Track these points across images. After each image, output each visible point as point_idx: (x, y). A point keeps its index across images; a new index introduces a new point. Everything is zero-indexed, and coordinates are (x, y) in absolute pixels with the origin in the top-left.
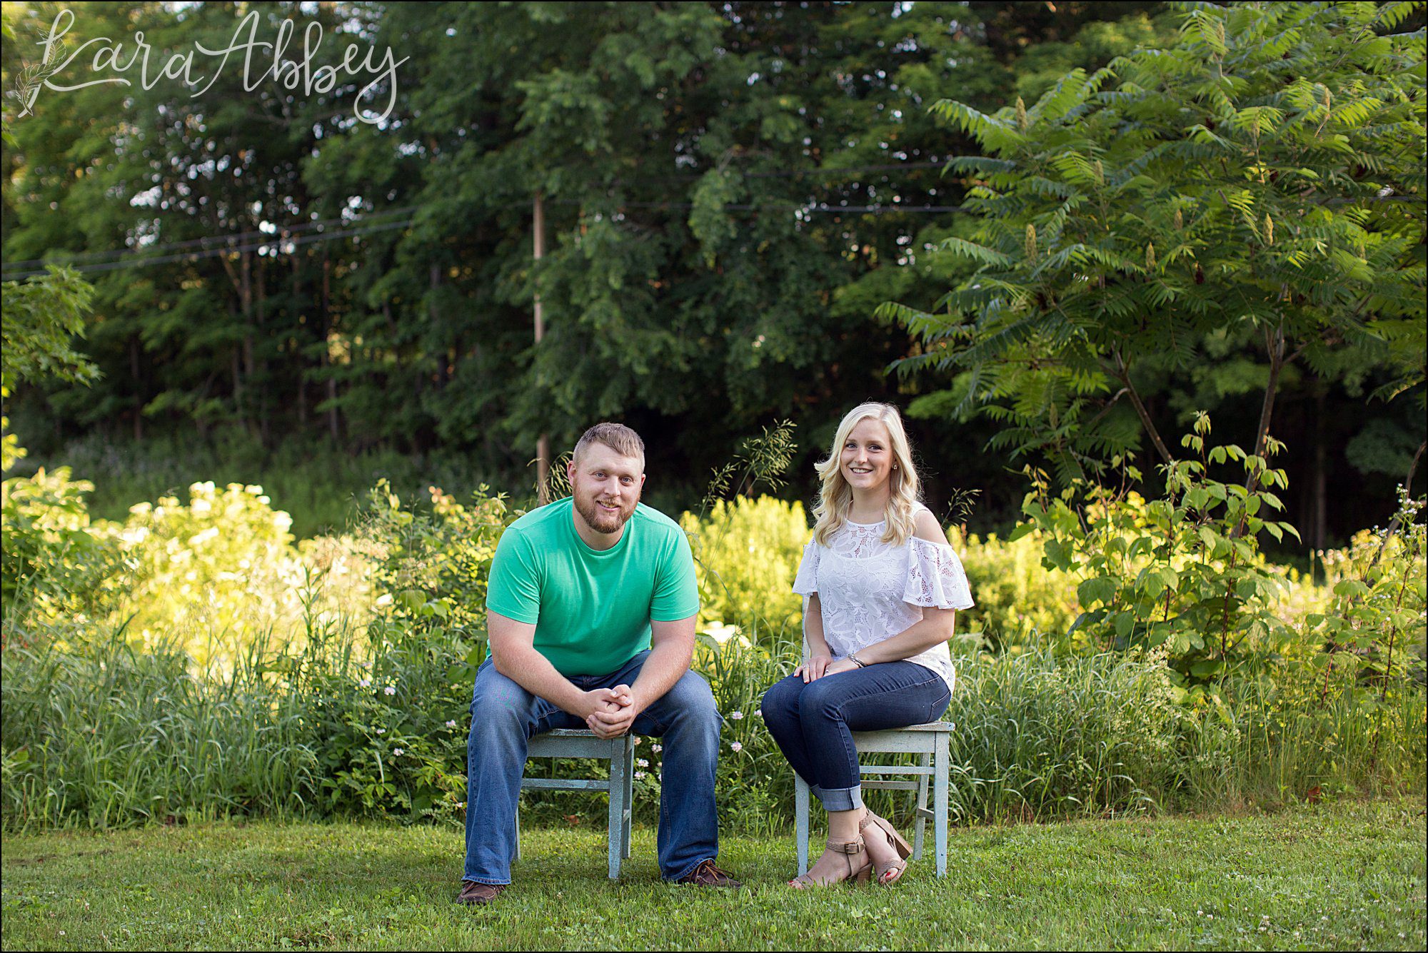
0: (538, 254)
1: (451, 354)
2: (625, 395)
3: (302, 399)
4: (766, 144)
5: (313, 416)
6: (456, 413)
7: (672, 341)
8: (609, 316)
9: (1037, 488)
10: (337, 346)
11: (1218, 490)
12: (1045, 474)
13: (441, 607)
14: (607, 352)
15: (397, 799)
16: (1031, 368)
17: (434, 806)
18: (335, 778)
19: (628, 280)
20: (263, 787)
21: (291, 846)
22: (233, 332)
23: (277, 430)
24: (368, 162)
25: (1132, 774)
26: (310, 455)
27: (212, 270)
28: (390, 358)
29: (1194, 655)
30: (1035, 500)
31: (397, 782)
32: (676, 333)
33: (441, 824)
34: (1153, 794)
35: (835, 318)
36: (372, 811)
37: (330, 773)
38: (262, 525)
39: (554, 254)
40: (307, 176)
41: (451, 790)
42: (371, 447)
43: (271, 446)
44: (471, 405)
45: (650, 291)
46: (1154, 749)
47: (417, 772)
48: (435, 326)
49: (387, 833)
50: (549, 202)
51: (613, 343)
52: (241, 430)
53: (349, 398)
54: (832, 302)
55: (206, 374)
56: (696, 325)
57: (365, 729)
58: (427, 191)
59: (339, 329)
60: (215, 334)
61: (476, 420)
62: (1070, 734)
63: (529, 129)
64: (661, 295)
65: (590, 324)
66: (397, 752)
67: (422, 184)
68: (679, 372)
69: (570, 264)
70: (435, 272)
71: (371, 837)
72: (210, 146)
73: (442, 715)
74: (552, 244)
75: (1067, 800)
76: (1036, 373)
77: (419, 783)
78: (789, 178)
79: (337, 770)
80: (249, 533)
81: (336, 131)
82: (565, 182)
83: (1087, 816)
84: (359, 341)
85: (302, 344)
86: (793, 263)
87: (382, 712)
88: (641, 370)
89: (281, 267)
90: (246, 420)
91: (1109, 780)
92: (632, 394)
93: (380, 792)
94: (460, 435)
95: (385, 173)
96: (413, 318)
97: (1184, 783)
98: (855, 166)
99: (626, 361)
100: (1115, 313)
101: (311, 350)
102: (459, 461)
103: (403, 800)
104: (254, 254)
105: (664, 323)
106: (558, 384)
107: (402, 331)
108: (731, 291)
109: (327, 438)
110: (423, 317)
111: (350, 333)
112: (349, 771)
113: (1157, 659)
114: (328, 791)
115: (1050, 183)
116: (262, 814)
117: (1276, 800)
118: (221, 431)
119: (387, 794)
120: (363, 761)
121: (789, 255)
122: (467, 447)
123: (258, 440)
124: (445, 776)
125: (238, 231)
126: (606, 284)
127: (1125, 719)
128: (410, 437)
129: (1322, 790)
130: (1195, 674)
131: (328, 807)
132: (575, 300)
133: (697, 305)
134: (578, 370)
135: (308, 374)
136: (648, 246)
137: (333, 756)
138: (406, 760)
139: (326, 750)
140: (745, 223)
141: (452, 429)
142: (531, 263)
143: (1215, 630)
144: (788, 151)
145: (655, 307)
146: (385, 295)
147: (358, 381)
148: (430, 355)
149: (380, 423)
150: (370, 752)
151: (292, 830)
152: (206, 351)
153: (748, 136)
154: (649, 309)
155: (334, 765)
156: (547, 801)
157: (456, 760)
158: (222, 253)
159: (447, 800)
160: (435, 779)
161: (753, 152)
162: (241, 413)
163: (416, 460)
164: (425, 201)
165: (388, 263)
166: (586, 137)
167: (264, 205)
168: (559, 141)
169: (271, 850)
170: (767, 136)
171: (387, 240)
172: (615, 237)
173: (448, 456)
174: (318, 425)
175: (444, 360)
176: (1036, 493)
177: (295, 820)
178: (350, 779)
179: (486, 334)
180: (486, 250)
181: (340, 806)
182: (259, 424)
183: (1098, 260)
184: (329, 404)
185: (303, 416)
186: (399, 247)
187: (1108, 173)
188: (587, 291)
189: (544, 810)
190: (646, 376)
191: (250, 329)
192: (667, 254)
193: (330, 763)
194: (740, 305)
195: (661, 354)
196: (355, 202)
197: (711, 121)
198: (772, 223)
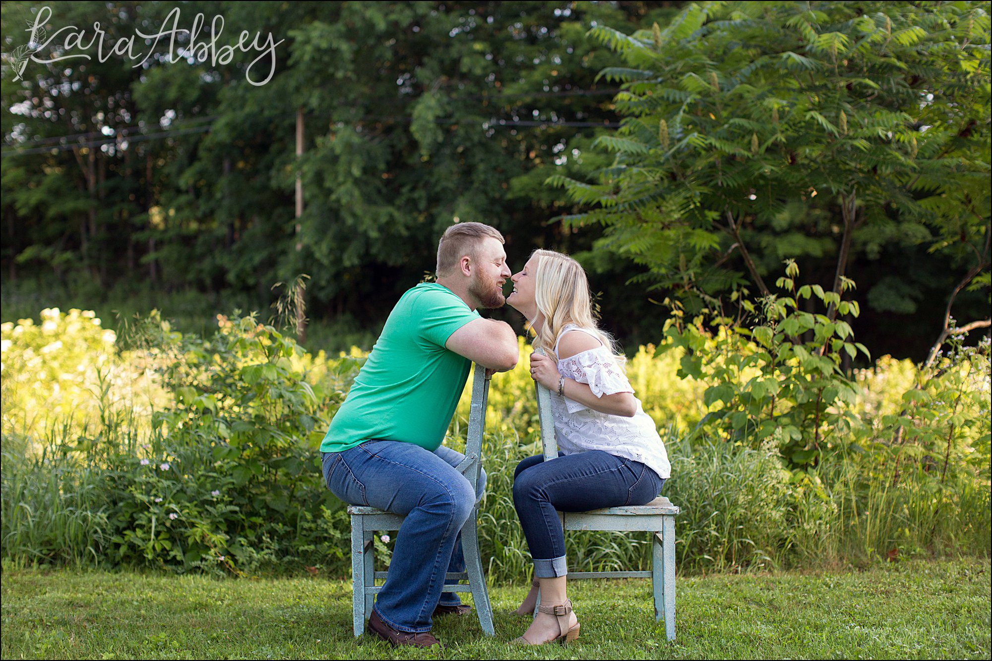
0: (299, 151)
1: (237, 224)
2: (362, 251)
3: (130, 253)
4: (464, 77)
5: (137, 265)
6: (240, 265)
7: (397, 214)
8: (352, 196)
9: (675, 316)
10: (156, 215)
11: (808, 319)
12: (681, 305)
13: (208, 401)
14: (350, 221)
15: (172, 553)
16: (663, 229)
17: (202, 559)
18: (123, 536)
19: (365, 171)
20: (65, 543)
21: (83, 591)
22: (81, 204)
23: (112, 275)
24: (181, 87)
25: (753, 537)
26: (135, 292)
27: (67, 160)
28: (194, 226)
29: (794, 445)
30: (673, 325)
31: (172, 540)
32: (399, 208)
33: (207, 573)
34: (770, 554)
35: (510, 200)
36: (152, 562)
37: (119, 532)
38: (94, 340)
39: (312, 152)
40: (137, 95)
41: (216, 546)
42: (180, 287)
43: (108, 285)
44: (251, 259)
45: (381, 180)
46: (770, 518)
47: (189, 531)
48: (226, 203)
49: (164, 580)
50: (309, 115)
51: (354, 215)
52: (86, 274)
53: (164, 252)
54: (509, 189)
55: (62, 234)
56: (412, 204)
57: (145, 499)
58: (222, 108)
59: (157, 204)
60: (69, 205)
61: (255, 270)
62: (704, 507)
63: (297, 63)
64: (388, 183)
65: (338, 201)
66: (172, 516)
67: (217, 103)
68: (400, 236)
69: (325, 159)
70: (226, 165)
71: (149, 584)
72: (68, 72)
73: (208, 486)
74: (310, 145)
75: (703, 559)
76: (667, 232)
77: (190, 541)
78: (480, 100)
79: (125, 529)
80: (84, 345)
81: (158, 63)
82: (322, 99)
83: (719, 571)
84: (172, 212)
85: (132, 214)
86: (482, 161)
87: (160, 484)
88: (374, 234)
89: (117, 160)
90: (90, 267)
91: (735, 541)
92: (367, 253)
93: (158, 548)
94: (244, 281)
95: (193, 94)
96: (211, 195)
97: (792, 545)
98: (527, 93)
99: (361, 229)
100: (728, 185)
101: (138, 220)
102: (242, 298)
103: (177, 553)
104: (98, 149)
105: (390, 201)
106: (316, 243)
107: (203, 207)
108: (438, 181)
109: (148, 281)
110: (218, 195)
111: (165, 207)
112: (134, 530)
113: (770, 447)
114: (117, 546)
115: (677, 92)
116: (64, 562)
117: (864, 559)
118: (72, 275)
119: (164, 549)
120: (144, 523)
121: (479, 155)
122: (247, 289)
123: (98, 281)
124: (211, 535)
125: (86, 132)
126: (349, 173)
127: (747, 495)
128: (208, 281)
129: (899, 551)
130: (795, 460)
131: (117, 559)
132: (328, 184)
133: (413, 189)
134: (330, 234)
135: (135, 237)
136: (379, 148)
137: (121, 518)
138: (179, 523)
139: (116, 513)
140: (447, 132)
141: (238, 276)
142: (294, 159)
143: (810, 426)
144: (479, 81)
145: (384, 190)
146: (191, 182)
147: (171, 241)
148: (222, 223)
149: (186, 271)
150: (149, 515)
151: (86, 578)
152: (62, 218)
153: (452, 69)
154: (379, 191)
155: (122, 525)
156: (293, 555)
157: (220, 522)
158: (74, 147)
159: (211, 555)
160: (203, 537)
161: (455, 81)
162: (86, 262)
163: (211, 297)
164: (221, 114)
165: (193, 157)
166: (337, 69)
167: (106, 114)
168: (319, 72)
169: (66, 596)
170: (464, 69)
171: (192, 140)
172: (356, 140)
173: (234, 294)
174: (142, 273)
175: (231, 226)
176: (674, 319)
177: (90, 569)
178: (135, 537)
179: (264, 210)
180: (263, 148)
181: (127, 558)
182: (99, 270)
183: (715, 147)
184: (149, 258)
185: (131, 265)
186: (201, 147)
187: (721, 81)
188: (336, 178)
189: (291, 563)
190: (377, 239)
191: (94, 203)
192: (393, 153)
193: (119, 524)
194: (444, 190)
195: (388, 223)
196: (170, 114)
197: (426, 60)
198: (467, 132)
